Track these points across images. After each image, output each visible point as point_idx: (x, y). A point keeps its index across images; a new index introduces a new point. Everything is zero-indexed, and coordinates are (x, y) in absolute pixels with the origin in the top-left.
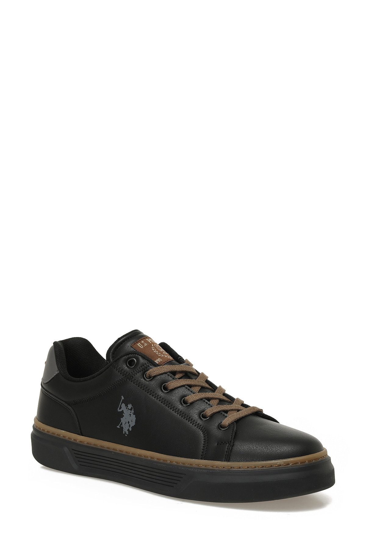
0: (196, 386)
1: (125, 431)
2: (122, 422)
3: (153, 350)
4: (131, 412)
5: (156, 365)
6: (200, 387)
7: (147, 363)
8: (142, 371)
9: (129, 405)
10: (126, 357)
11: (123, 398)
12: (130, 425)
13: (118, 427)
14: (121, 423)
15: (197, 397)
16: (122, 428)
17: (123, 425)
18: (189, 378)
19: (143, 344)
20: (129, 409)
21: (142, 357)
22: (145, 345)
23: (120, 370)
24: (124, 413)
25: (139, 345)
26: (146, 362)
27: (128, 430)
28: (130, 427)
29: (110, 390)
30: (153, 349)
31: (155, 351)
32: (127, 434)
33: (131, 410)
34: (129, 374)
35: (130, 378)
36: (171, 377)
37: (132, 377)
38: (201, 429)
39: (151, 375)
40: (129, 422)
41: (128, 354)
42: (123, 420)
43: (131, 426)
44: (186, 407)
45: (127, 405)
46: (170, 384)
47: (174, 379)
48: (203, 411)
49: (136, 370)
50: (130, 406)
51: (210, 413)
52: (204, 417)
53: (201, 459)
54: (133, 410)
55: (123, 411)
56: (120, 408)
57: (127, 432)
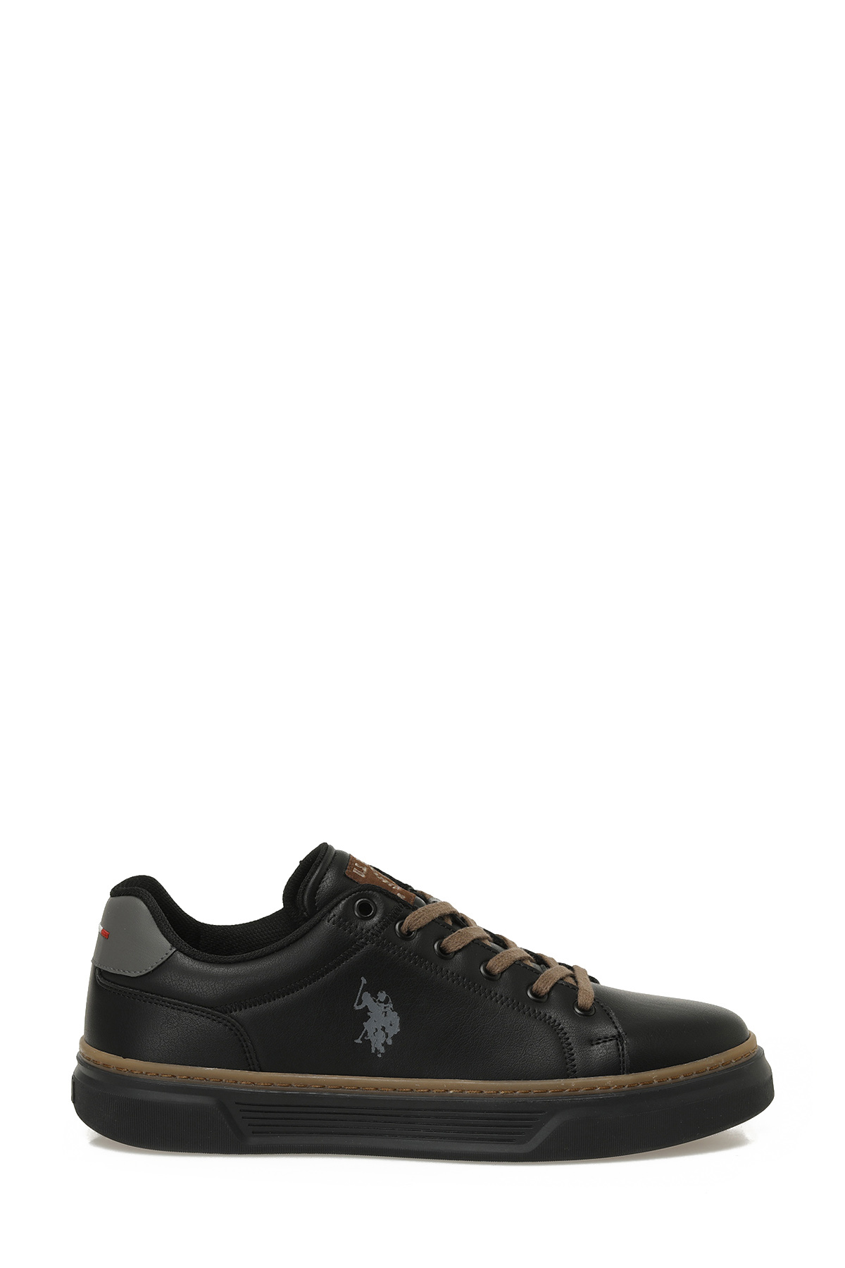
1: (376, 1048)
4: (385, 1008)
8: (393, 921)
9: (379, 995)
11: (364, 981)
12: (387, 1034)
13: (359, 1041)
14: (363, 1032)
17: (370, 1036)
20: (381, 1002)
22: (364, 870)
23: (346, 926)
24: (369, 1012)
27: (385, 1044)
28: (387, 1037)
32: (382, 1053)
33: (386, 1002)
34: (369, 931)
37: (376, 936)
40: (383, 1029)
42: (369, 1026)
43: (391, 1035)
45: (374, 995)
50: (383, 996)
54: (390, 1001)
55: (366, 1006)
56: (360, 1002)
57: (382, 1050)
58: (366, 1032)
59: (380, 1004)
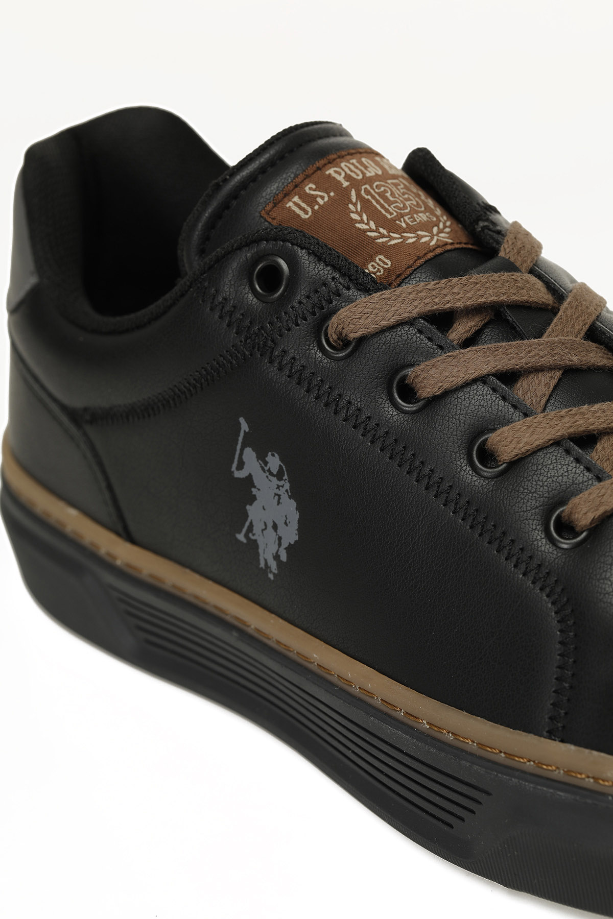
0: (537, 370)
1: (266, 560)
2: (251, 523)
3: (355, 216)
4: (278, 487)
5: (369, 286)
6: (558, 374)
7: (333, 278)
8: (314, 314)
9: (269, 458)
10: (247, 254)
11: (244, 426)
12: (280, 539)
13: (241, 537)
14: (247, 524)
15: (535, 437)
16: (253, 545)
17: (257, 535)
18: (513, 333)
19: (311, 200)
20: (271, 474)
21: (309, 254)
22: (319, 200)
23: (227, 308)
24: (255, 487)
25: (296, 204)
26: (323, 271)
27: (277, 557)
28: (280, 545)
29: (195, 387)
30: (357, 212)
31: (362, 222)
32: (274, 574)
33: (279, 476)
34: (262, 328)
35: (265, 344)
36: (430, 339)
37: (273, 341)
38: (548, 590)
39: (346, 335)
40: (275, 527)
41: (257, 241)
42: (254, 512)
43: (285, 544)
44: (492, 478)
45: (261, 457)
46: (424, 375)
47: (441, 347)
48: (563, 502)
49: (285, 313)
50: (274, 462)
51: (591, 516)
52: (566, 527)
53: (551, 735)
54: (286, 477)
55: (250, 476)
56: (241, 465)
57: (273, 565)
58: (251, 524)
59: (270, 477)
